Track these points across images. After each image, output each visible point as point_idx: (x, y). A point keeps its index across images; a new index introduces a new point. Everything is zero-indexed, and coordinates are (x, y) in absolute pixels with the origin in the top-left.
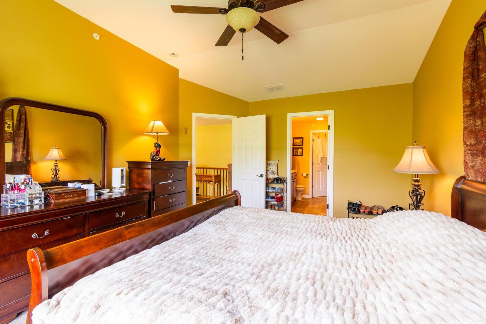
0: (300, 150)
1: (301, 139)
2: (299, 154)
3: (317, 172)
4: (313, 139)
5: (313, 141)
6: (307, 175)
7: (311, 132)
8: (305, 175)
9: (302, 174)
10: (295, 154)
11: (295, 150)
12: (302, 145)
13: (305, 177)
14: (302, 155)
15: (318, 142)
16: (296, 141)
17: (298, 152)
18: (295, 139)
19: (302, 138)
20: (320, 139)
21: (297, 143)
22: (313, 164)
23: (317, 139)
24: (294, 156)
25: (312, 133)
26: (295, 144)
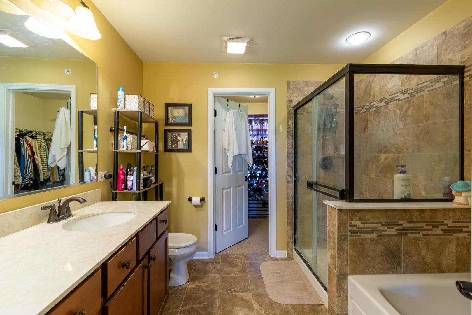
0: (183, 138)
1: (187, 109)
2: (181, 146)
3: (224, 191)
4: (215, 112)
5: (215, 115)
6: (203, 200)
7: (211, 91)
8: (196, 200)
9: (190, 199)
10: (170, 146)
11: (170, 135)
12: (189, 124)
13: (196, 206)
14: (189, 149)
15: (225, 120)
16: (172, 113)
17: (178, 141)
18: (170, 108)
19: (190, 106)
20: (231, 112)
21: (175, 118)
22: (216, 172)
23: (224, 111)
24: (167, 153)
25: (215, 96)
26: (171, 121)
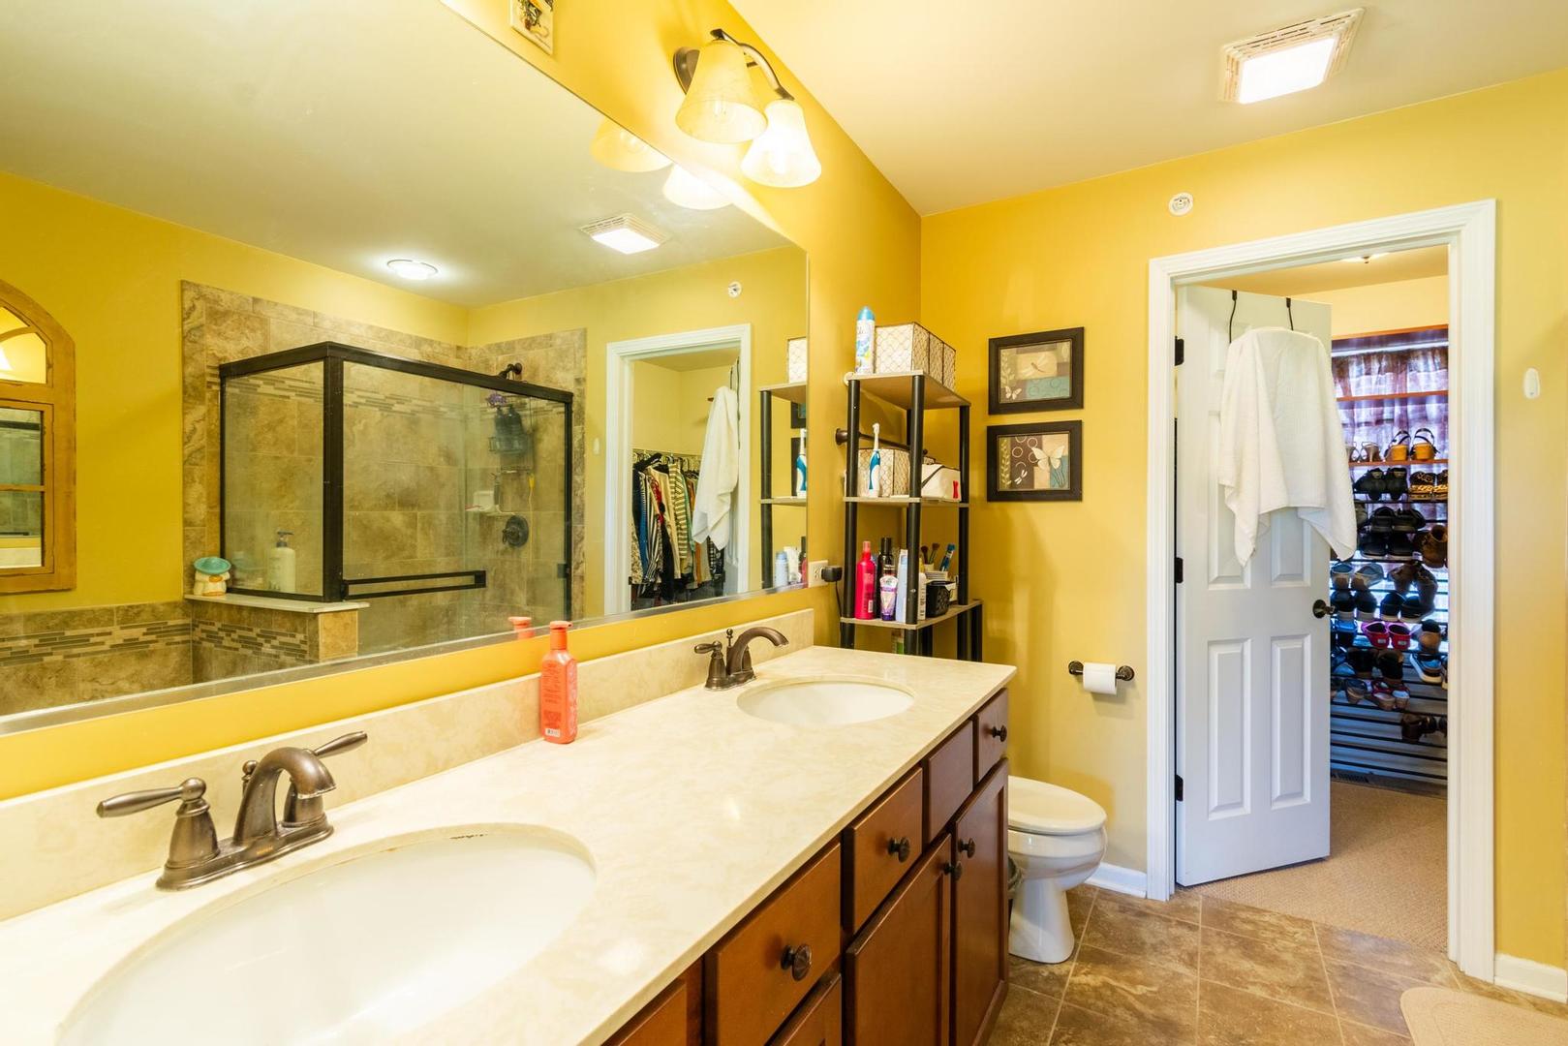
0: (1053, 450)
1: (1065, 348)
2: (1042, 481)
3: (1216, 652)
4: (1179, 345)
5: (1179, 359)
6: (1125, 675)
7: (1160, 272)
8: (1100, 675)
9: (1076, 669)
10: (1005, 482)
11: (1005, 444)
12: (1076, 400)
13: (1098, 696)
14: (1073, 492)
15: (1222, 374)
16: (1014, 368)
17: (1031, 464)
18: (1005, 354)
19: (1076, 338)
20: (1248, 339)
21: (1022, 383)
22: (1178, 577)
23: (1219, 337)
24: (996, 505)
25: (1176, 284)
26: (1010, 395)
